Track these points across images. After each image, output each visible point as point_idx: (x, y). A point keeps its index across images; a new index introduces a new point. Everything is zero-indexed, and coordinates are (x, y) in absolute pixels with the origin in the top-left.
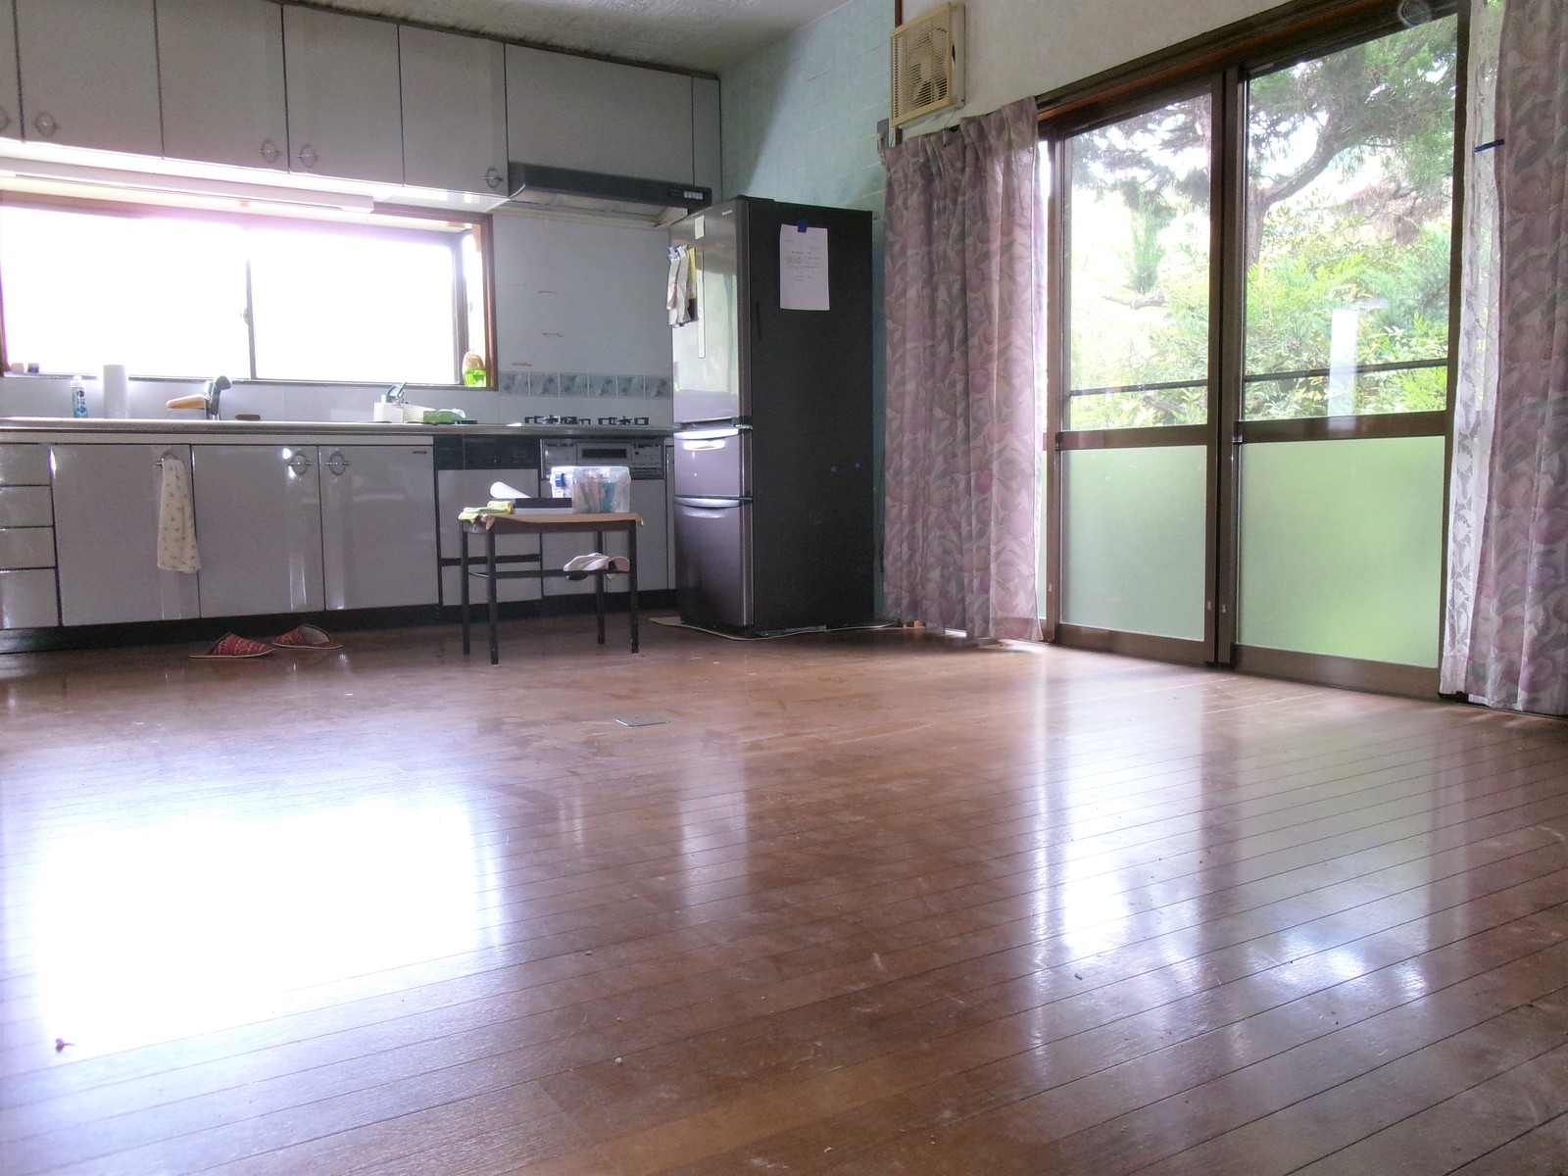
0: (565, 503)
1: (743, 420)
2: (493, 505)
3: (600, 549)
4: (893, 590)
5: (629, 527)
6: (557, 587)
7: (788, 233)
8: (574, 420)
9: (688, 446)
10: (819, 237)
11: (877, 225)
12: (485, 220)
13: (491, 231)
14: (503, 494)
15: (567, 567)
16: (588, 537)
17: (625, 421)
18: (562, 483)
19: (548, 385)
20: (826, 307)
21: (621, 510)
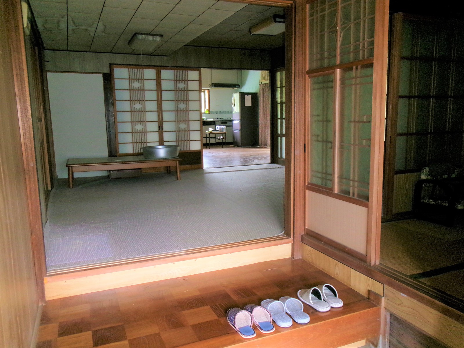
0: (218, 130)
1: (240, 120)
2: (209, 131)
3: (222, 136)
4: (260, 142)
5: (226, 133)
6: (218, 141)
7: (246, 96)
8: (220, 118)
9: (234, 123)
10: (250, 96)
11: (258, 94)
12: (208, 90)
13: (209, 91)
14: (211, 130)
15: (218, 138)
16: (221, 134)
17: (227, 118)
18: (218, 128)
19: (217, 113)
20: (251, 105)
21: (225, 131)
